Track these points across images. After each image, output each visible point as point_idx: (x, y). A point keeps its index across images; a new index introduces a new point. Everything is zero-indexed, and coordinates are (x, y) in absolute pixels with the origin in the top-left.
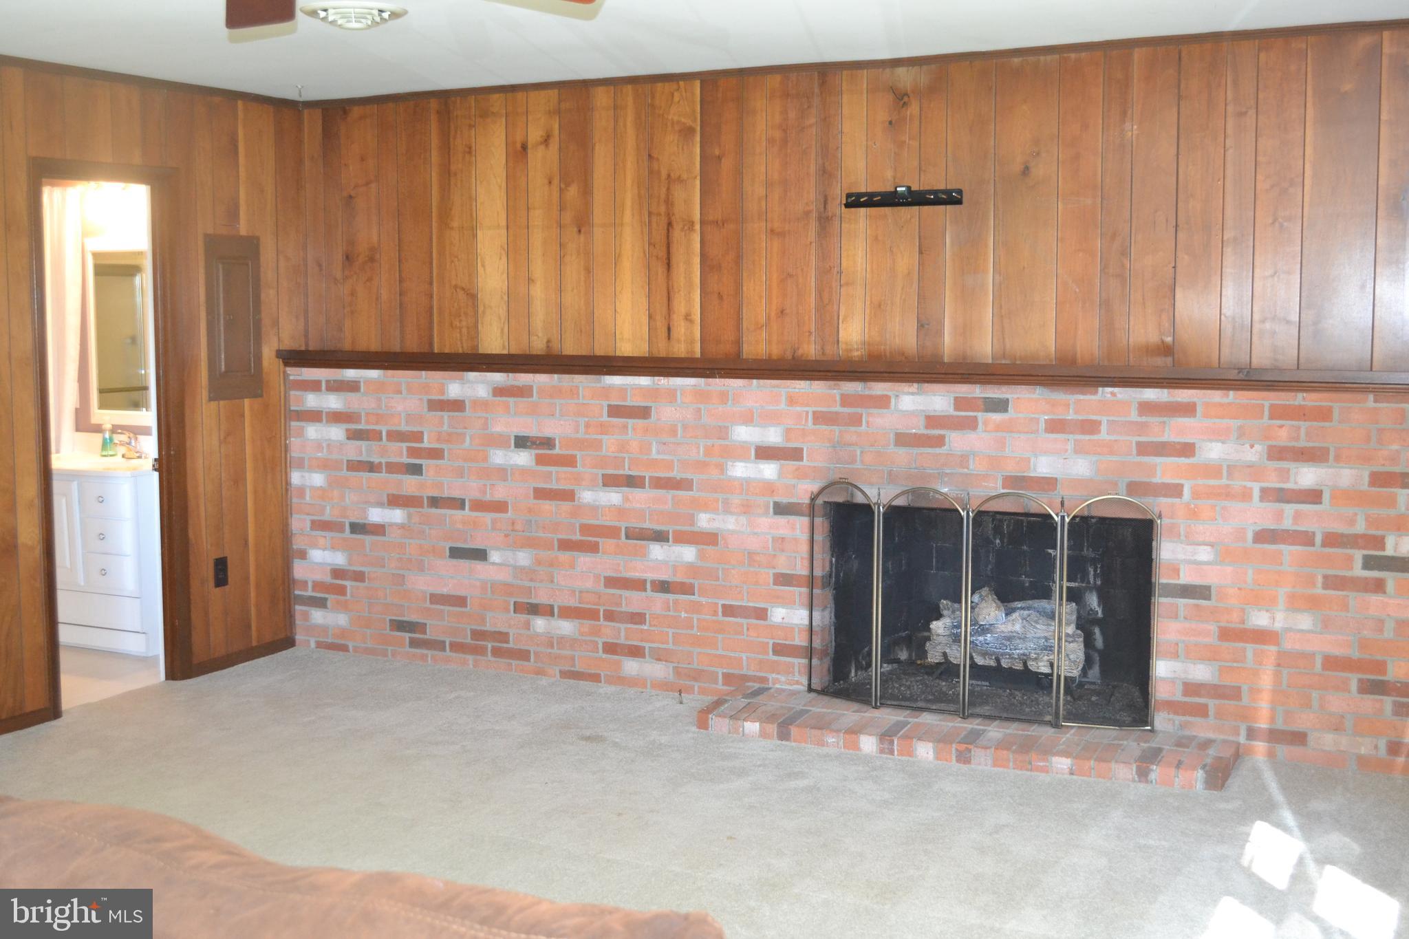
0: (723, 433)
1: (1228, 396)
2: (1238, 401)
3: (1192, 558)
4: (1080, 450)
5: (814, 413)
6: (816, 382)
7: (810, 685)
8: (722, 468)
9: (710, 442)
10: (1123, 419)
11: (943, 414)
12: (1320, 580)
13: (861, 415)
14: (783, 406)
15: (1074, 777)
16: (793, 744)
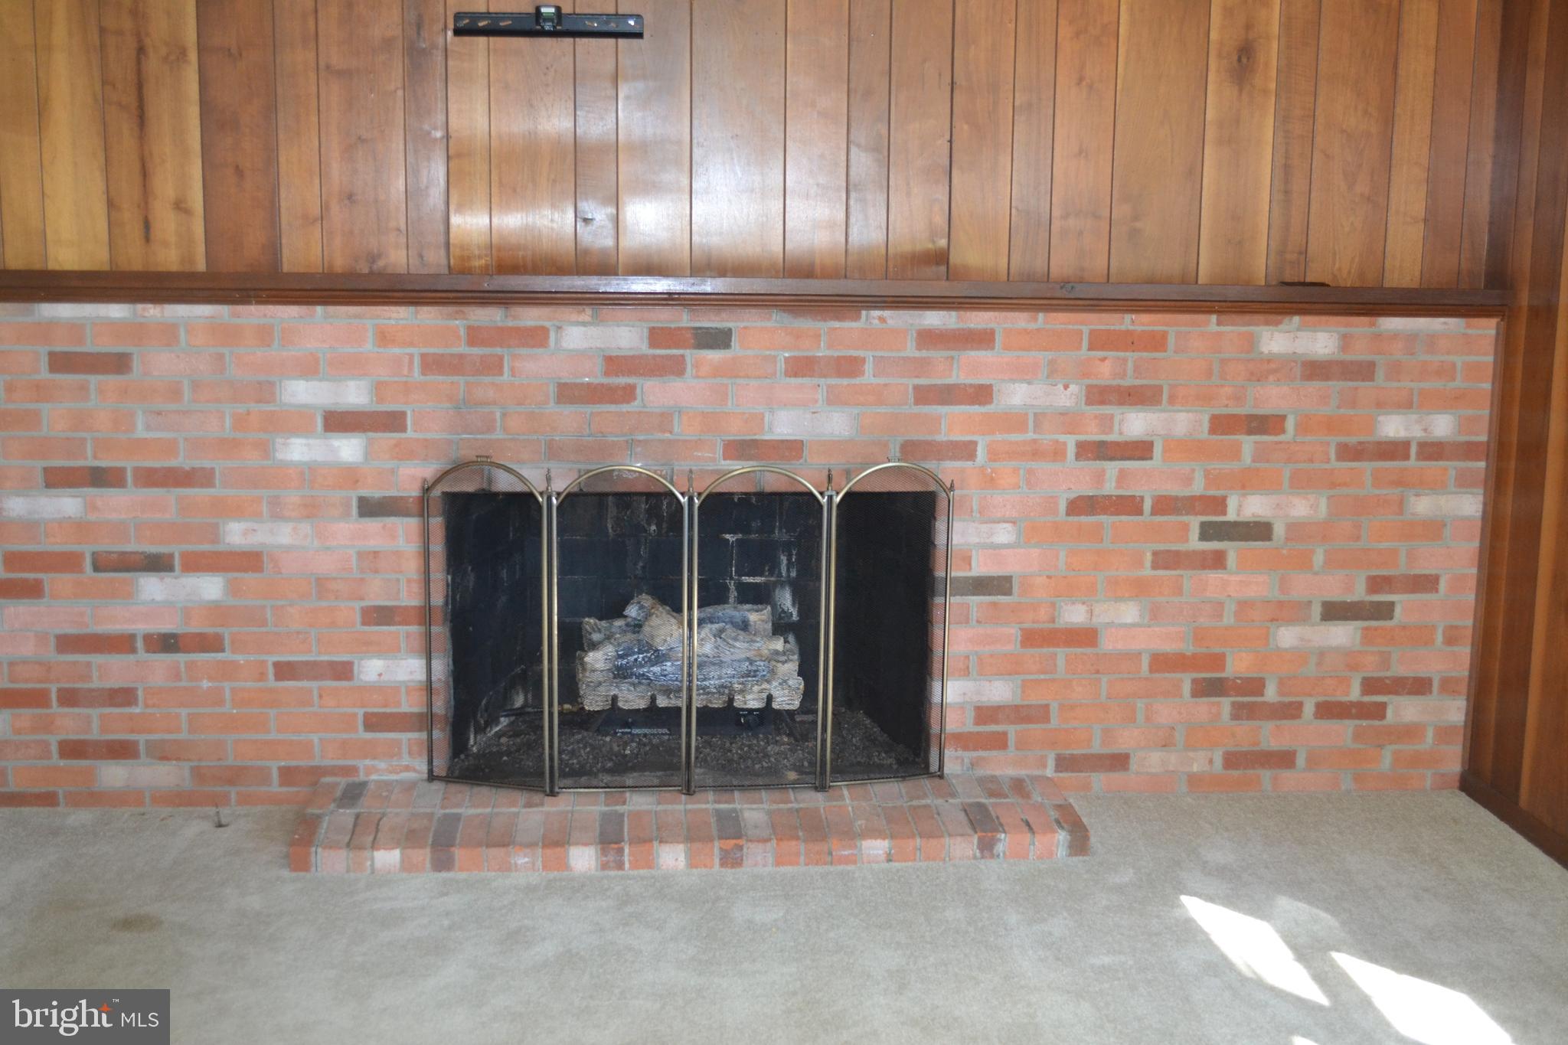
0: (265, 391)
1: (1036, 320)
2: (1048, 326)
3: (987, 541)
4: (835, 399)
5: (423, 356)
6: (426, 309)
7: (431, 771)
8: (265, 449)
9: (241, 408)
10: (894, 354)
11: (631, 353)
12: (1149, 557)
13: (501, 358)
14: (369, 346)
15: (897, 865)
16: (463, 875)
